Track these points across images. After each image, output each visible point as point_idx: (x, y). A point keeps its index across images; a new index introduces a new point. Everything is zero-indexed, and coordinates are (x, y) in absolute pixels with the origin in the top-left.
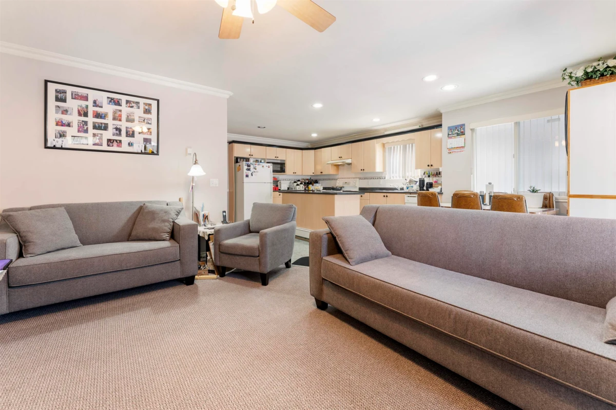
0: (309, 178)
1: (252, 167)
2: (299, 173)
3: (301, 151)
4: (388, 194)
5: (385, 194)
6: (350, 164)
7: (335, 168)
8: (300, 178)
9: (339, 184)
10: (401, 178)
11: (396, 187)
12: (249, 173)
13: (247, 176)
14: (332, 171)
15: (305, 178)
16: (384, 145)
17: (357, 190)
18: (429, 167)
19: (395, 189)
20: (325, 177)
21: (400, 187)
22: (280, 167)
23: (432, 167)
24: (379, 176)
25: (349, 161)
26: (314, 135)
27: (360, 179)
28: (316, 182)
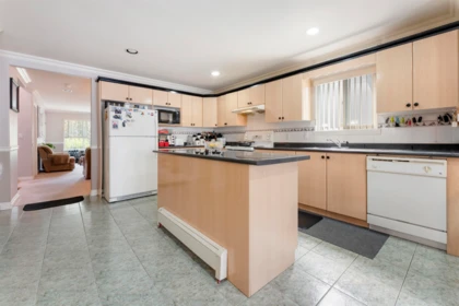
0: (211, 131)
1: (123, 115)
2: (198, 124)
3: (201, 98)
4: (329, 154)
5: (324, 154)
6: (262, 112)
7: (243, 118)
8: (200, 131)
9: (247, 137)
10: (341, 129)
11: (335, 142)
12: (120, 122)
13: (115, 126)
14: (238, 122)
15: (207, 131)
16: (311, 83)
17: (271, 146)
18: (410, 109)
19: (334, 145)
20: (231, 130)
21: (342, 142)
22: (171, 117)
23: (416, 108)
24: (303, 126)
25: (261, 107)
26: (216, 74)
27: (276, 131)
28: (220, 136)
